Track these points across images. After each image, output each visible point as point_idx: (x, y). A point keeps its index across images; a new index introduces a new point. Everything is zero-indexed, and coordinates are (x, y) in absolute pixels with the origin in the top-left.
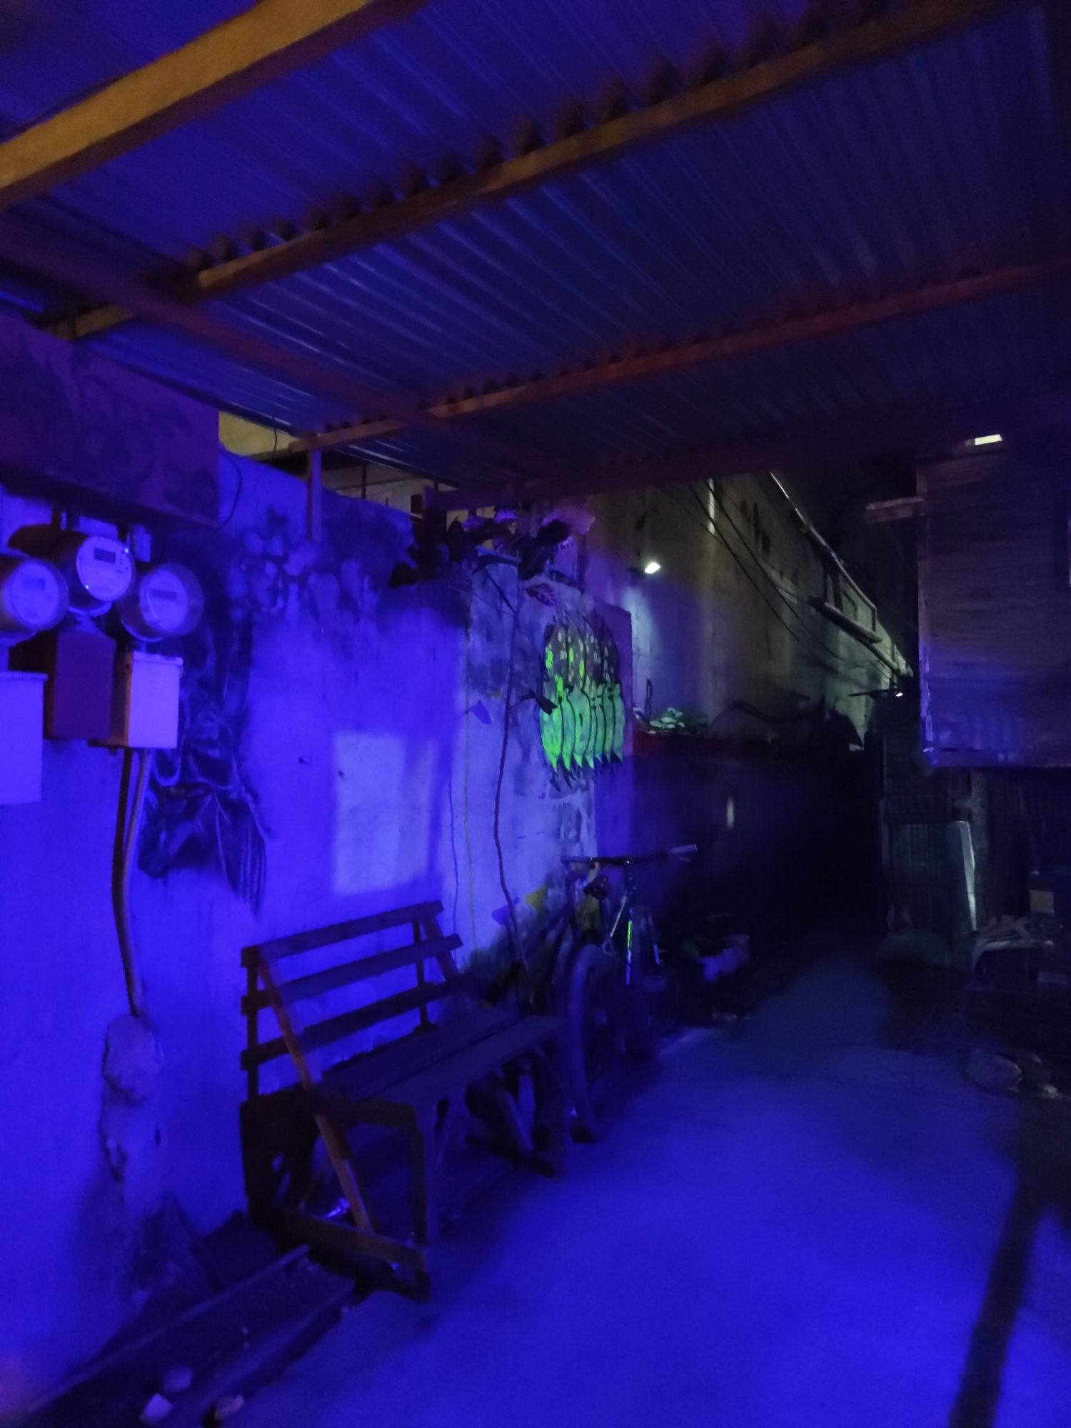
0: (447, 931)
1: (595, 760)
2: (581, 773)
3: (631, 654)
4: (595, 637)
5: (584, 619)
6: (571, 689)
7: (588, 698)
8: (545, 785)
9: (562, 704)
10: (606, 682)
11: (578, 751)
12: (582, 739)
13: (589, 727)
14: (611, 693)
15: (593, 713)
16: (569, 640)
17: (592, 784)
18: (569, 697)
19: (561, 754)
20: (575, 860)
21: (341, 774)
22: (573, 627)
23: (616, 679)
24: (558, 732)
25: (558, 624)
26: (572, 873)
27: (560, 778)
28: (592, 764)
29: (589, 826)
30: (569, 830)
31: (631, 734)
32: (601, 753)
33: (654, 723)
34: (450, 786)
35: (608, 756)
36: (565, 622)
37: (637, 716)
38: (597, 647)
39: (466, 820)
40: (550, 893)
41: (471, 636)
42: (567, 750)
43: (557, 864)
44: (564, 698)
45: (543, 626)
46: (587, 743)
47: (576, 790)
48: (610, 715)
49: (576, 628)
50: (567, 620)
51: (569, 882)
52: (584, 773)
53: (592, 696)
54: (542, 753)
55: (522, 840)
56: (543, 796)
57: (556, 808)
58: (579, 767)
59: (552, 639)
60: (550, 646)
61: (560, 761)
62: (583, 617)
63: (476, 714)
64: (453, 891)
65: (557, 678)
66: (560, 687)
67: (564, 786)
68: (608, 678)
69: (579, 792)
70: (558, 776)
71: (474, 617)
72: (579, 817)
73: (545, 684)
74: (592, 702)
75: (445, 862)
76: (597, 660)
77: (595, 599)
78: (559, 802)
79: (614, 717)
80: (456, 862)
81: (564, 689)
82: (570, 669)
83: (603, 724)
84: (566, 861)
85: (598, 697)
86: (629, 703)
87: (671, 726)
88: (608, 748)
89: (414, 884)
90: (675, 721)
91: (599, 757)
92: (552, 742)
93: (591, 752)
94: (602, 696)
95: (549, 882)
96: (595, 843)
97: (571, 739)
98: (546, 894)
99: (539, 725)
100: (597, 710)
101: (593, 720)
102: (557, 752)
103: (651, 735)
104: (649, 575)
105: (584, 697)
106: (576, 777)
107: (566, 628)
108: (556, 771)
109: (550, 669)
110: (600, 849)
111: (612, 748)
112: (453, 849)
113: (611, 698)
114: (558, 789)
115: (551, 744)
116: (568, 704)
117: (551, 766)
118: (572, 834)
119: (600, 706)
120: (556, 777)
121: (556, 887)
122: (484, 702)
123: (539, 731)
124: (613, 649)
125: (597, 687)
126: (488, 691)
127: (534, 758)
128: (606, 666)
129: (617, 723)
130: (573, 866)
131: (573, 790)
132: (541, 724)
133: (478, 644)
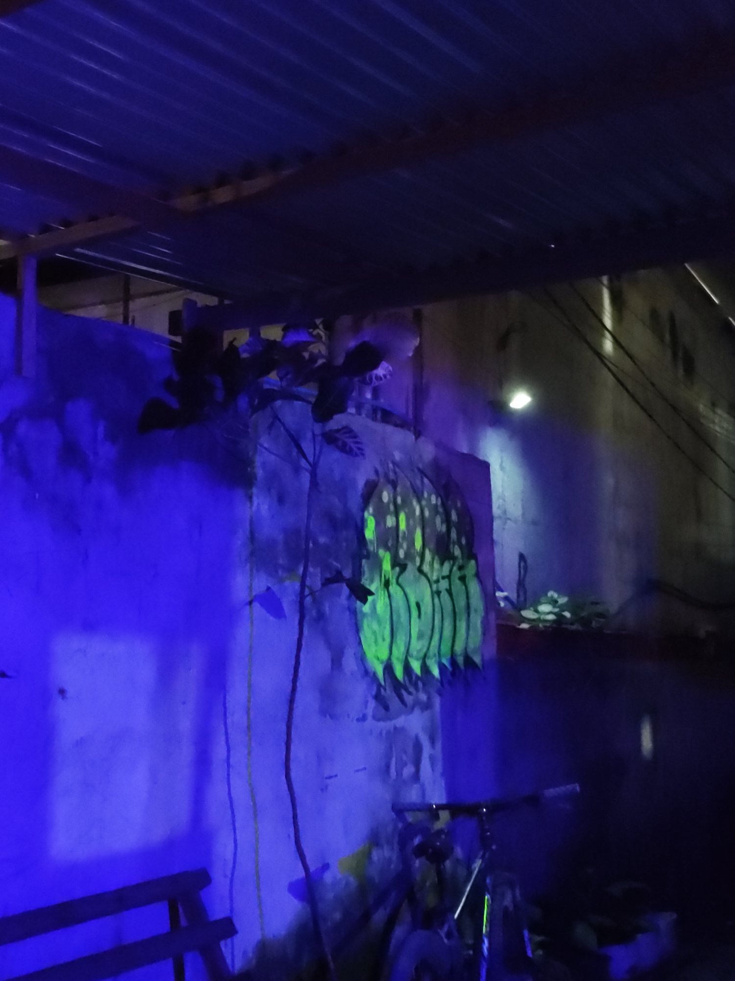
0: (218, 912)
1: (442, 667)
2: (420, 684)
3: (491, 519)
4: (438, 495)
5: (421, 471)
6: (403, 568)
7: (429, 581)
8: (367, 702)
9: (390, 588)
10: (453, 558)
11: (415, 653)
12: (420, 636)
13: (430, 621)
14: (463, 573)
15: (436, 600)
16: (399, 500)
17: (437, 701)
18: (400, 580)
19: (390, 658)
20: (414, 808)
21: (62, 692)
22: (404, 484)
23: (470, 553)
24: (385, 628)
25: (382, 480)
26: (408, 826)
27: (389, 693)
28: (436, 672)
29: (432, 758)
30: (401, 765)
31: (493, 631)
32: (449, 656)
33: (528, 614)
34: (224, 704)
35: (460, 660)
36: (392, 476)
37: (502, 604)
38: (441, 510)
39: (249, 753)
40: (376, 855)
41: (255, 499)
42: (399, 652)
43: (386, 815)
44: (393, 581)
45: (361, 483)
46: (426, 644)
47: (413, 708)
48: (461, 603)
49: (408, 484)
50: (395, 473)
51: (404, 838)
52: (424, 685)
53: (435, 578)
54: (361, 659)
55: (332, 780)
56: (363, 718)
57: (384, 735)
58: (417, 676)
59: (374, 500)
60: (371, 510)
61: (388, 668)
62: (419, 469)
63: (262, 605)
64: (229, 856)
65: (381, 552)
66: (387, 565)
67: (394, 703)
68: (457, 552)
69: (417, 711)
70: (385, 690)
71: (260, 473)
72: (418, 747)
73: (364, 561)
74: (435, 587)
75: (216, 814)
76: (441, 527)
77: (438, 444)
78: (386, 725)
79: (468, 606)
80: (233, 813)
81: (393, 567)
82: (400, 540)
83: (452, 615)
84: (399, 810)
85: (443, 578)
86: (490, 587)
87: (551, 617)
88: (459, 648)
89: (170, 845)
90: (556, 610)
91: (445, 661)
92: (376, 642)
93: (435, 655)
94: (449, 577)
95: (374, 839)
96: (442, 783)
97: (404, 638)
98: (369, 855)
99: (356, 619)
100: (442, 594)
101: (436, 609)
102: (384, 656)
103: (523, 630)
104: (516, 411)
105: (423, 578)
106: (412, 689)
107: (394, 484)
108: (383, 683)
109: (371, 541)
110: (451, 790)
111: (466, 649)
112: (229, 794)
113: (463, 579)
114: (387, 708)
115: (374, 644)
116: (398, 588)
117: (375, 675)
118: (408, 770)
119: (447, 590)
120: (382, 690)
121: (385, 847)
122: (275, 588)
123: (357, 629)
124: (465, 513)
125: (442, 564)
126: (280, 572)
127: (350, 663)
128: (454, 535)
129: (472, 615)
130: (410, 817)
131: (407, 709)
132: (359, 616)
133: (265, 510)
